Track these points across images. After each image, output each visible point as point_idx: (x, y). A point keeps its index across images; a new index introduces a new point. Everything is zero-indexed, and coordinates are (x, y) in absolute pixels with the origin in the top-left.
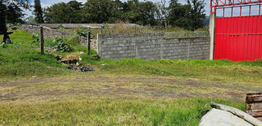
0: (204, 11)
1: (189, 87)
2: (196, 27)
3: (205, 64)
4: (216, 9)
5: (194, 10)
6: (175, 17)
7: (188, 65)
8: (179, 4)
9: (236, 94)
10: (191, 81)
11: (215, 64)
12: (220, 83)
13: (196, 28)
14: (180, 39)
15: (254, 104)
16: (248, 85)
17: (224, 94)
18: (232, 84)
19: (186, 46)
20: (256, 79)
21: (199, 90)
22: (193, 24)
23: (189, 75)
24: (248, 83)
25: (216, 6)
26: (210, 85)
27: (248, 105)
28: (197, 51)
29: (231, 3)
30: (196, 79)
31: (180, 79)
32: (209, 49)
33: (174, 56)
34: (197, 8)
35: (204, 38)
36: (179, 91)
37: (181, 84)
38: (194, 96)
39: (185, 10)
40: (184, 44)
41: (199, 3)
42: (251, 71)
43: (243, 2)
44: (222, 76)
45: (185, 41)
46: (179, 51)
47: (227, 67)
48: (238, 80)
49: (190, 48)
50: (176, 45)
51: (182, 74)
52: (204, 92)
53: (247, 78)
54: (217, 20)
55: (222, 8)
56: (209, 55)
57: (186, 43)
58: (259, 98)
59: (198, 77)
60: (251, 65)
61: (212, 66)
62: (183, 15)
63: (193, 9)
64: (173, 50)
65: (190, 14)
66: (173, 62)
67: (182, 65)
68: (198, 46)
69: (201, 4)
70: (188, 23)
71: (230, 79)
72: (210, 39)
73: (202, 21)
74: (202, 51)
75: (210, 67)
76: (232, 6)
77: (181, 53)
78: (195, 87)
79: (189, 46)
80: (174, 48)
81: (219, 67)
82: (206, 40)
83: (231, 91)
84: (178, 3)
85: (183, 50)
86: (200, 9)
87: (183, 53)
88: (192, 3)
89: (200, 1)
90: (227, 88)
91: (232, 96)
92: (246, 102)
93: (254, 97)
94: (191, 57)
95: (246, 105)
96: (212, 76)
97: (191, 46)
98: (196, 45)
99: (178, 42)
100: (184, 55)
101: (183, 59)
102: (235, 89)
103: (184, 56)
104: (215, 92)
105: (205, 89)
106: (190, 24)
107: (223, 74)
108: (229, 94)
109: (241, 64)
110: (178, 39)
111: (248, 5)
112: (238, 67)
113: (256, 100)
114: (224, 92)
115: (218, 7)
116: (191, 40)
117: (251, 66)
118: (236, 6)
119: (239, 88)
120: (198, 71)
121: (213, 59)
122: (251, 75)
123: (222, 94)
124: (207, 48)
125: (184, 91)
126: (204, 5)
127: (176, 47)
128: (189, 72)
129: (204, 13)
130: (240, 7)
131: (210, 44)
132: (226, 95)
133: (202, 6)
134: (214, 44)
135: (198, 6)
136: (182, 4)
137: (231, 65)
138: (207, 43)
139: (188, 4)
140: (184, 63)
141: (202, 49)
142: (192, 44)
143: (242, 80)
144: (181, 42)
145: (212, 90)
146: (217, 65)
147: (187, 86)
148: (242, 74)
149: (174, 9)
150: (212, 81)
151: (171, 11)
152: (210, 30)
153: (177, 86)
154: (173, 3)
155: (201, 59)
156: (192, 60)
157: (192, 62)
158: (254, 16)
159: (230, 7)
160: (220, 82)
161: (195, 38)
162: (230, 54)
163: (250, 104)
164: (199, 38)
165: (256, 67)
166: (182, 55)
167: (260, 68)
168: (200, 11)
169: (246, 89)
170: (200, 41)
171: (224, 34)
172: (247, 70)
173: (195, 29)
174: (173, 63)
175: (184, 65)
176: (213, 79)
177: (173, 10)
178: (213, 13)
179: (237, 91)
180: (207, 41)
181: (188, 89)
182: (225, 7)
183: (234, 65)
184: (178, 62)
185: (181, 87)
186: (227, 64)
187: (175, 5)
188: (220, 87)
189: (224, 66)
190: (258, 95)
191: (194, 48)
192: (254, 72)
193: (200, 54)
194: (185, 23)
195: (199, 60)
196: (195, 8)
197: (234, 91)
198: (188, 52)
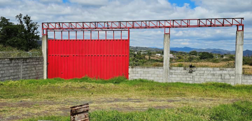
0: (37, 33)
1: (21, 108)
2: (30, 47)
3: (38, 84)
4: (47, 31)
5: (28, 30)
6: (7, 36)
7: (21, 86)
8: (11, 23)
9: (66, 108)
10: (23, 102)
11: (48, 83)
12: (52, 101)
13: (31, 49)
14: (11, 60)
15: (77, 115)
16: (77, 99)
17: (56, 110)
18: (63, 100)
19: (18, 66)
20: (83, 93)
21: (31, 110)
22: (27, 45)
23: (22, 96)
24: (77, 97)
25: (48, 29)
26: (43, 103)
27: (72, 117)
28: (30, 71)
29: (61, 27)
30: (29, 99)
31: (11, 102)
32: (43, 69)
33: (4, 77)
34: (30, 29)
35: (37, 58)
36: (9, 114)
37: (12, 107)
38: (26, 117)
39: (17, 30)
40: (15, 64)
41: (32, 24)
42: (79, 86)
43: (70, 27)
44: (54, 93)
45: (17, 61)
46: (12, 71)
47: (59, 85)
48: (69, 96)
49: (23, 68)
50: (7, 65)
51: (13, 96)
52: (36, 111)
53: (76, 93)
54: (49, 41)
55: (53, 31)
56: (43, 74)
57: (18, 63)
58: (81, 109)
59: (31, 97)
60: (79, 81)
61: (46, 85)
62: (15, 35)
63: (26, 30)
64: (4, 70)
65: (23, 34)
66: (4, 83)
67: (15, 86)
68: (31, 66)
69: (34, 26)
70: (22, 43)
71: (61, 95)
72: (43, 59)
73: (36, 42)
74: (36, 71)
75: (43, 86)
76: (61, 30)
77: (13, 74)
78: (28, 108)
79: (21, 67)
80: (5, 69)
81: (52, 85)
82: (39, 61)
83: (63, 107)
84: (9, 22)
85: (15, 71)
86: (33, 30)
87: (15, 74)
88: (25, 23)
89: (34, 23)
90: (59, 104)
91: (64, 111)
92: (71, 115)
93: (77, 109)
94: (24, 78)
95: (71, 118)
96: (45, 95)
97: (24, 67)
98: (29, 66)
99: (9, 62)
100: (16, 75)
101: (15, 79)
102: (66, 104)
103: (17, 77)
104: (48, 109)
105: (38, 108)
106: (24, 44)
107: (56, 92)
108: (60, 110)
109: (71, 81)
110: (9, 59)
111: (74, 30)
112: (68, 84)
113: (79, 112)
114: (56, 109)
115: (49, 30)
116: (24, 60)
117: (79, 83)
118: (65, 30)
119: (69, 103)
120: (31, 91)
121: (47, 78)
122: (79, 90)
123: (54, 110)
124: (40, 68)
125: (15, 114)
126: (38, 27)
127: (7, 68)
128: (22, 93)
129: (38, 34)
130: (68, 32)
131: (43, 64)
132: (58, 111)
133: (35, 28)
134: (47, 64)
135: (32, 27)
136: (14, 23)
137: (63, 83)
138: (40, 63)
139: (21, 24)
140: (16, 84)
141: (35, 69)
142: (25, 64)
143: (72, 95)
144: (12, 62)
145: (45, 108)
146: (50, 84)
147: (19, 107)
148: (72, 90)
149: (5, 27)
150: (45, 99)
151: (2, 29)
152: (43, 51)
153: (7, 109)
154: (4, 22)
155: (35, 78)
156: (26, 80)
157: (25, 82)
158: (80, 40)
159: (59, 31)
160: (52, 99)
161: (28, 58)
162: (62, 73)
163: (74, 116)
164: (33, 58)
165: (83, 83)
166: (14, 76)
167: (86, 83)
168: (33, 32)
169: (75, 103)
170: (33, 60)
171: (56, 55)
172: (76, 86)
173: (29, 49)
174: (3, 85)
175: (16, 86)
176: (46, 97)
177: (4, 29)
178: (45, 35)
179: (68, 106)
180: (41, 61)
181: (19, 111)
182: (55, 30)
183: (65, 83)
184: (10, 83)
185: (11, 110)
186: (59, 82)
187: (6, 24)
188: (53, 105)
189: (56, 84)
190: (80, 107)
191: (27, 68)
192: (82, 88)
193: (34, 74)
194: (18, 43)
195: (33, 80)
196: (28, 29)
197: (65, 106)
198: (21, 72)
